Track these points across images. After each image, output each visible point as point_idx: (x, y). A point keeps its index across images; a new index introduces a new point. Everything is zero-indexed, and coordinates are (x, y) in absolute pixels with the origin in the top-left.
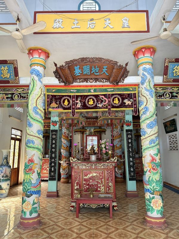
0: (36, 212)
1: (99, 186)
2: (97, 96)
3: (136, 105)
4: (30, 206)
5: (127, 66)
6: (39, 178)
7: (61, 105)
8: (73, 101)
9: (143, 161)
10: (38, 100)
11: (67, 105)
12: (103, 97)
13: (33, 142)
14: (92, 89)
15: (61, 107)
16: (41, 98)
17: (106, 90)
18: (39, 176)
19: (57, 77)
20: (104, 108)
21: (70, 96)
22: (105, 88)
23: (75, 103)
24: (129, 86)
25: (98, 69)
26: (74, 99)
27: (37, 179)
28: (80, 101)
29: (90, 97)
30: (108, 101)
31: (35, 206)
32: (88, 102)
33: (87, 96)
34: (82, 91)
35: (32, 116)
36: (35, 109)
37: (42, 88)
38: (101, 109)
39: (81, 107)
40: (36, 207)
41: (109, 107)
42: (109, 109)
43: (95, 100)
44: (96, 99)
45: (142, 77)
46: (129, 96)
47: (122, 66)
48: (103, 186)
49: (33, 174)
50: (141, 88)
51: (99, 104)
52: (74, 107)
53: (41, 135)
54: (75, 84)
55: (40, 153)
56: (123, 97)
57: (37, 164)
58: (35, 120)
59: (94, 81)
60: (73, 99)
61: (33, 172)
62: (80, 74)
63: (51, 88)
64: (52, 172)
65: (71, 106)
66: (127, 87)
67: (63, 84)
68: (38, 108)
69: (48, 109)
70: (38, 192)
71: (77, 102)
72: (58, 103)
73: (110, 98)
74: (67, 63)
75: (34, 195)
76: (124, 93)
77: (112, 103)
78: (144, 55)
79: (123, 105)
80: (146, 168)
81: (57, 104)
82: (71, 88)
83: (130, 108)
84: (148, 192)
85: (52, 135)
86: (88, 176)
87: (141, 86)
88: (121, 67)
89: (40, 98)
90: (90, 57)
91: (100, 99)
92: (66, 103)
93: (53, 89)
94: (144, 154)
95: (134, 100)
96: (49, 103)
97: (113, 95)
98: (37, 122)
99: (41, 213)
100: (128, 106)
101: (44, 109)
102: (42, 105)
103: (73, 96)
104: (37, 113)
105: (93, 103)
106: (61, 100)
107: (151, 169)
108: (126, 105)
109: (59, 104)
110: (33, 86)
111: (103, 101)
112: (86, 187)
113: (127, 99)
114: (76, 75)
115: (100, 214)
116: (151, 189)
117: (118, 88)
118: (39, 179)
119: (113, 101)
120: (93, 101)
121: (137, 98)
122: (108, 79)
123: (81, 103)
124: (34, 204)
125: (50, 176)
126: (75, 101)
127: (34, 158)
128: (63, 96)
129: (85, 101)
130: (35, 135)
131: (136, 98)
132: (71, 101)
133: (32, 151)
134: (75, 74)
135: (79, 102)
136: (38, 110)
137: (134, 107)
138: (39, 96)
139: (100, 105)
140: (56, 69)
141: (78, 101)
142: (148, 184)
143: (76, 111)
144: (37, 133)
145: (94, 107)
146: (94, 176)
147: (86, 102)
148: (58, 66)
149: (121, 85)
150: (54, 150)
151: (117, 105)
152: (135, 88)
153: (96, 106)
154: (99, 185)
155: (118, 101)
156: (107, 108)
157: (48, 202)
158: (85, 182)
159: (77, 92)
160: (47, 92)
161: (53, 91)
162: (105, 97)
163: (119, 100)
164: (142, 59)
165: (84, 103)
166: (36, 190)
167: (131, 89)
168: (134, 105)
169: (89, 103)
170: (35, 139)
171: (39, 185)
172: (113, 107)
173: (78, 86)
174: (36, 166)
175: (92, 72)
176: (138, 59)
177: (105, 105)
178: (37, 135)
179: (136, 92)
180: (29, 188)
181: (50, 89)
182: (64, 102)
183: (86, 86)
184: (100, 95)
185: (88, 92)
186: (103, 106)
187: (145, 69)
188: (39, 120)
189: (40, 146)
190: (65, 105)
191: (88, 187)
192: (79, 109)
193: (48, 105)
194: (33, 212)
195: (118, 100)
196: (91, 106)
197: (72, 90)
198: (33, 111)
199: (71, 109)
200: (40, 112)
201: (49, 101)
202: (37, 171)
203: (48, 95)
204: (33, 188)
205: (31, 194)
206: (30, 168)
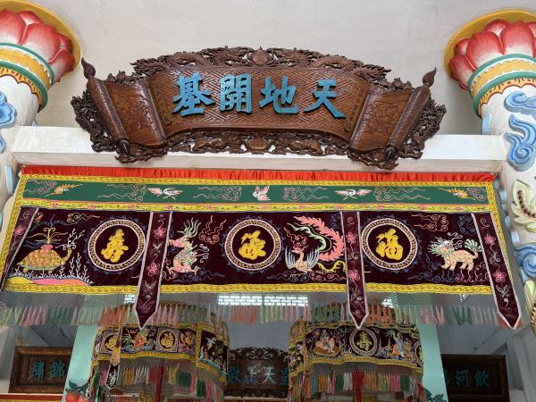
2: (282, 220)
3: (504, 270)
5: (431, 84)
7: (85, 259)
8: (153, 240)
12: (319, 223)
15: (82, 270)
17: (331, 195)
20: (326, 279)
21: (142, 218)
22: (326, 183)
23: (162, 249)
24: (446, 180)
25: (293, 89)
26: (160, 232)
28: (195, 241)
29: (250, 222)
30: (348, 245)
33: (233, 218)
34: (206, 191)
38: (310, 281)
39: (197, 268)
41: (353, 275)
42: (352, 285)
44: (282, 234)
46: (458, 227)
47: (409, 83)
51: (297, 256)
52: (153, 268)
54: (175, 159)
56: (425, 229)
59: (273, 148)
60: (153, 228)
62: (200, 110)
63: (52, 177)
65: (138, 265)
66: (441, 184)
71: (177, 243)
72: (70, 246)
73: (355, 231)
76: (429, 208)
77: (371, 255)
78: (502, 50)
79: (427, 268)
81: (62, 253)
82: (152, 181)
83: (469, 284)
91: (303, 233)
93: (60, 183)
95: (487, 246)
97: (367, 216)
100: (457, 276)
103: (156, 215)
105: (263, 254)
106: (87, 235)
108: (446, 266)
109: (74, 254)
111: (321, 244)
113: (448, 238)
114: (184, 113)
117: (395, 188)
121: (500, 235)
122: (340, 142)
123: (199, 253)
126: (163, 240)
128: (106, 215)
129: (222, 240)
131: (493, 234)
132: (144, 242)
134: (176, 110)
135: (189, 246)
140: (85, 89)
143: (164, 289)
145: (269, 271)
148: (101, 75)
149: (408, 176)
151: (395, 268)
152: (483, 192)
153: (281, 265)
155: (400, 249)
156: (339, 277)
159: (179, 199)
161: (60, 190)
162: (328, 225)
165: (217, 250)
167: (463, 195)
172: (377, 276)
173: (189, 173)
175: (263, 103)
176: (475, 70)
177: (328, 264)
179: (491, 208)
181: (42, 184)
182: (102, 243)
183: (231, 174)
184: (301, 214)
185: (241, 201)
186: (316, 268)
187: (519, 99)
190: (108, 261)
192: (184, 279)
196: (249, 267)
199: (135, 283)
201: (19, 238)
203: (24, 209)
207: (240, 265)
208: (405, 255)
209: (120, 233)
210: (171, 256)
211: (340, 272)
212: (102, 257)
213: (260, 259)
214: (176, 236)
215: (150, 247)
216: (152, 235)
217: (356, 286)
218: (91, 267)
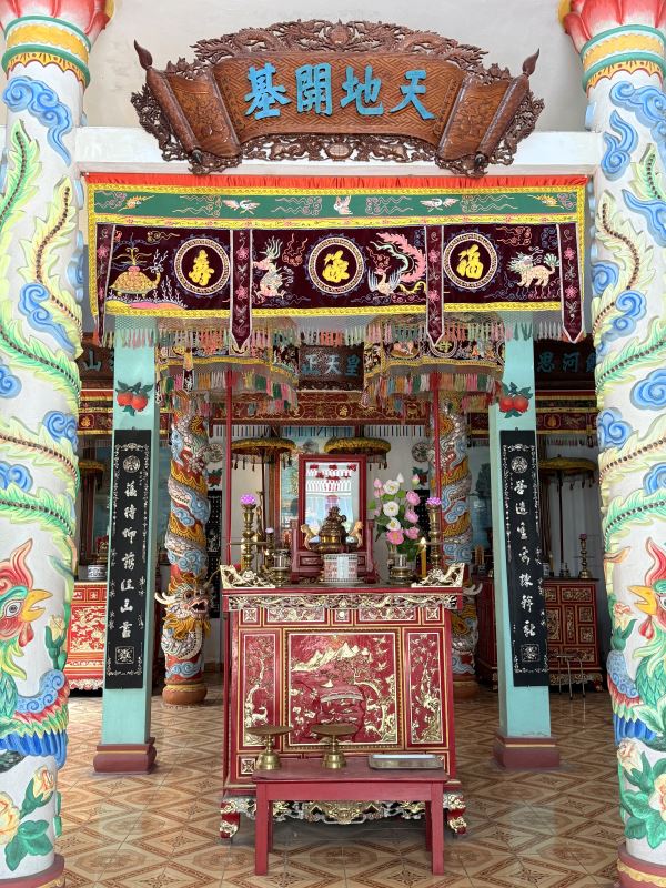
0: (42, 845)
1: (373, 711)
2: (365, 237)
3: (576, 286)
4: (11, 817)
5: (531, 72)
6: (57, 667)
7: (174, 283)
8: (237, 262)
9: (609, 580)
10: (48, 248)
11: (205, 282)
12: (401, 240)
13: (23, 478)
14: (343, 198)
15: (174, 294)
16: (65, 240)
17: (415, 206)
18: (55, 657)
19: (149, 128)
20: (407, 301)
21: (222, 236)
22: (413, 191)
23: (247, 271)
24: (537, 185)
25: (377, 83)
26: (242, 253)
27: (45, 674)
28: (279, 262)
29: (331, 241)
30: (430, 264)
31: (37, 815)
32: (321, 267)
33: (315, 236)
34: (285, 204)
35: (18, 337)
36: (34, 295)
37: (67, 183)
38: (392, 304)
39: (284, 292)
40: (44, 824)
41: (433, 296)
42: (431, 306)
43: (360, 260)
44: (365, 253)
45: (607, 137)
46: (540, 240)
47: (507, 71)
48: (391, 711)
49: (22, 645)
50: (604, 195)
51: (380, 278)
52: (242, 292)
53: (64, 441)
54: (249, 166)
55: (59, 534)
56: (506, 241)
57: (46, 595)
58: (30, 356)
59: (355, 153)
60: (236, 248)
61: (24, 638)
62: (276, 112)
63: (120, 188)
64: (125, 643)
65: (227, 288)
66: (531, 189)
67: (182, 166)
68: (45, 293)
69: (101, 303)
70: (53, 744)
71: (262, 265)
72: (157, 269)
73: (438, 249)
74: (204, 48)
75: (28, 759)
76: (516, 220)
77: (451, 275)
78: (620, 20)
79: (504, 286)
80: (628, 611)
81: (152, 277)
82: (225, 191)
83: (541, 300)
84: (635, 740)
85: (123, 455)
86: (313, 661)
87: (601, 182)
88: (498, 77)
89: (58, 239)
90: (334, 22)
91: (385, 252)
92: (202, 270)
93: (131, 195)
94: (613, 540)
95: (565, 261)
96: (106, 268)
97: (452, 230)
98: (42, 368)
99: (69, 854)
100: (535, 293)
101: (78, 303)
102: (70, 276)
103: (236, 233)
104: (41, 320)
105: (346, 276)
106: (171, 256)
107: (655, 619)
108: (521, 284)
109: (163, 277)
110: (17, 171)
111: (403, 264)
112: (301, 715)
113: (529, 253)
114: (259, 115)
115: (380, 854)
116: (653, 722)
117: (483, 196)
118: (56, 673)
119: (455, 261)
120: (346, 264)
121: (581, 248)
122: (427, 144)
123: (284, 276)
124: (31, 804)
125: (113, 667)
126: (247, 262)
127: (28, 561)
128: (185, 234)
129: (305, 261)
130: (35, 440)
131: (574, 247)
132: (228, 264)
133: (18, 523)
134: (249, 112)
135: (273, 268)
136: (47, 304)
137: (565, 299)
139: (386, 288)
140: (144, 82)
141: (267, 264)
142: (639, 698)
143: (255, 313)
144: (44, 428)
145: (353, 294)
146: (346, 661)
147: (311, 267)
148: (159, 65)
149: (498, 181)
150: (130, 533)
151: (473, 287)
152: (572, 198)
153: (364, 287)
154: (369, 708)
155: (481, 266)
156: (420, 298)
157: (103, 794)
158: (296, 692)
159: (258, 214)
160: (98, 210)
161: (132, 203)
162: (411, 242)
163: (485, 258)
164: (607, 38)
165: (301, 272)
166: (38, 729)
167: (551, 202)
168: (566, 286)
169: (326, 274)
170: (31, 460)
171: (57, 703)
172: (456, 295)
173: (264, 181)
174: (40, 604)
175: (344, 102)
176: (589, 39)
177: (410, 286)
178: (45, 438)
179: (577, 218)
180: (5, 720)
181: (112, 196)
182: (188, 265)
183: (311, 182)
184: (385, 230)
185: (322, 215)
186: (398, 290)
187: (625, 91)
188: (56, 360)
189: (60, 498)
190: (197, 285)
191: (311, 715)
192: (271, 303)
193: (101, 283)
194: (28, 847)
195: (481, 260)
196: (334, 291)
197: (233, 204)
198: (23, 308)
199: (226, 306)
200: (57, 315)
201: (106, 260)
202: (48, 630)
203: (101, 227)
204: (24, 721)
205: (13, 753)
206: (9, 614)
207: (325, 290)
208: (485, 272)
209: (203, 255)
210: (257, 280)
211: (421, 293)
212: (190, 280)
213: (344, 282)
214: (260, 258)
215: (236, 270)
216: (235, 257)
217: (434, 307)
218: (181, 290)
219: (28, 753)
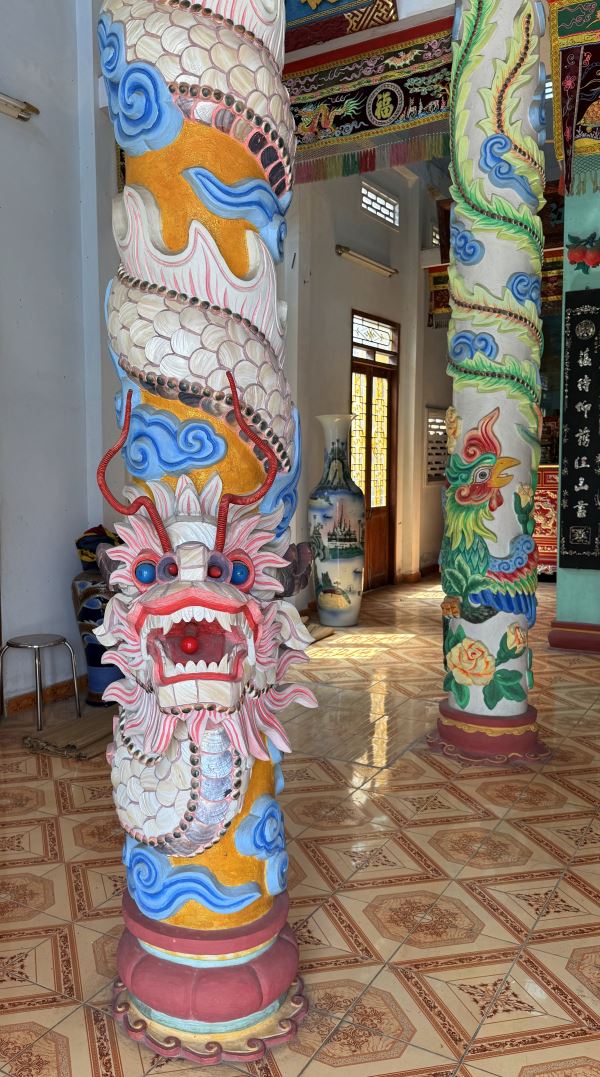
0: (517, 693)
4: (487, 663)
10: (509, 90)
13: (488, 345)
16: (527, 77)
27: (516, 538)
31: (511, 665)
35: (480, 198)
36: (495, 148)
37: (529, 9)
53: (529, 304)
55: (526, 401)
57: (513, 462)
58: (493, 216)
61: (494, 502)
64: (580, 523)
68: (508, 144)
69: (568, 144)
70: (522, 604)
85: (575, 321)
89: (522, 77)
96: (573, 102)
101: (541, 148)
102: (532, 118)
104: (503, 175)
124: (505, 654)
125: (568, 547)
127: (496, 428)
130: (500, 305)
136: (508, 156)
138: (512, 64)
144: (508, 291)
150: (584, 407)
160: (563, 33)
166: (512, 589)
170: (498, 329)
171: (528, 566)
174: (509, 471)
178: (509, 302)
180: (478, 577)
189: (526, 365)
193: (567, 121)
194: (504, 691)
198: (483, 166)
200: (519, 164)
201: (572, 92)
202: (517, 496)
203: (566, 53)
204: (496, 580)
205: (486, 607)
206: (479, 480)
219: (502, 609)
